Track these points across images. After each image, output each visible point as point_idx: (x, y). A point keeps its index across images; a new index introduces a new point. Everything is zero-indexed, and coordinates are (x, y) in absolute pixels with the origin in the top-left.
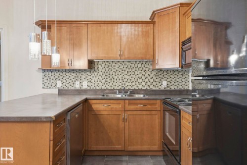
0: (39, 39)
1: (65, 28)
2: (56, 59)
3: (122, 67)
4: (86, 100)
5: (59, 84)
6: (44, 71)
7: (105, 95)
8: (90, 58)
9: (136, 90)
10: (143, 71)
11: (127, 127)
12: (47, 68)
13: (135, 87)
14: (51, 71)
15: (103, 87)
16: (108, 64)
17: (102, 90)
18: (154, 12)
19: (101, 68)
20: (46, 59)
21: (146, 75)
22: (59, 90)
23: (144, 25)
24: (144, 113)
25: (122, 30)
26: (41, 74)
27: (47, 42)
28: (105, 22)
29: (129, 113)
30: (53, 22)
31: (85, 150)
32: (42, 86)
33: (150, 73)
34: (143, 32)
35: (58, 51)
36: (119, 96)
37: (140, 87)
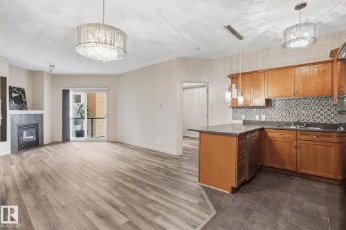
0: (230, 89)
1: (247, 78)
2: (241, 100)
3: (298, 103)
4: (263, 129)
5: (243, 117)
6: (233, 108)
7: (279, 127)
8: (267, 97)
9: (313, 124)
10: (321, 107)
11: (299, 153)
12: (235, 107)
13: (312, 120)
14: (238, 108)
15: (279, 120)
16: (284, 101)
17: (278, 123)
18: (332, 52)
19: (277, 104)
20: (234, 101)
21: (326, 110)
22: (244, 121)
23: (320, 65)
24: (318, 143)
25: (297, 72)
26: (231, 110)
27: (235, 91)
28: (279, 69)
29: (301, 142)
30: (239, 74)
31: (262, 166)
32: (231, 118)
33: (330, 108)
34: (319, 71)
35: (242, 95)
36: (294, 127)
37: (318, 120)
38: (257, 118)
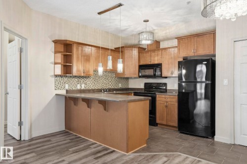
6: (56, 76)
22: (67, 91)
26: (53, 79)
32: (54, 88)
38: (79, 87)
